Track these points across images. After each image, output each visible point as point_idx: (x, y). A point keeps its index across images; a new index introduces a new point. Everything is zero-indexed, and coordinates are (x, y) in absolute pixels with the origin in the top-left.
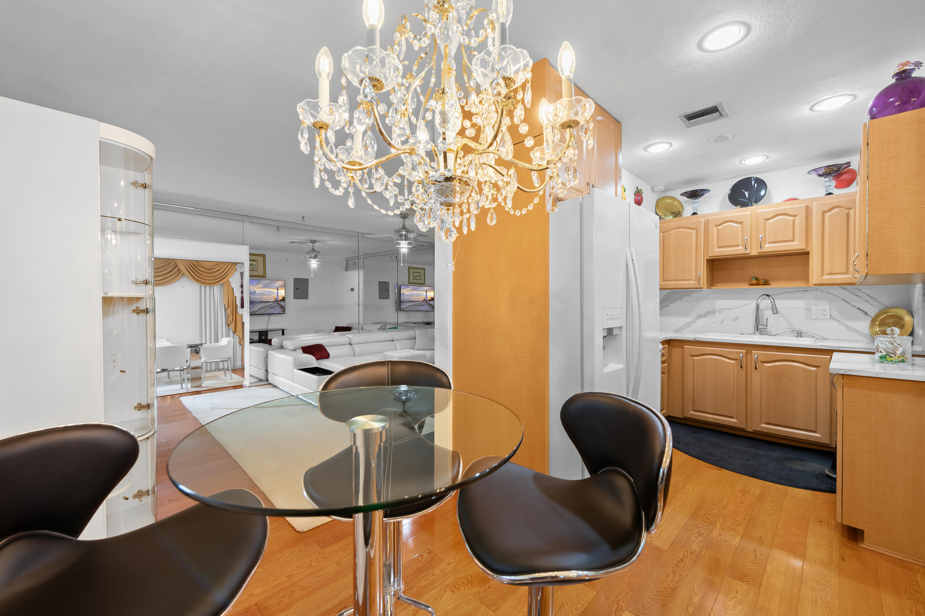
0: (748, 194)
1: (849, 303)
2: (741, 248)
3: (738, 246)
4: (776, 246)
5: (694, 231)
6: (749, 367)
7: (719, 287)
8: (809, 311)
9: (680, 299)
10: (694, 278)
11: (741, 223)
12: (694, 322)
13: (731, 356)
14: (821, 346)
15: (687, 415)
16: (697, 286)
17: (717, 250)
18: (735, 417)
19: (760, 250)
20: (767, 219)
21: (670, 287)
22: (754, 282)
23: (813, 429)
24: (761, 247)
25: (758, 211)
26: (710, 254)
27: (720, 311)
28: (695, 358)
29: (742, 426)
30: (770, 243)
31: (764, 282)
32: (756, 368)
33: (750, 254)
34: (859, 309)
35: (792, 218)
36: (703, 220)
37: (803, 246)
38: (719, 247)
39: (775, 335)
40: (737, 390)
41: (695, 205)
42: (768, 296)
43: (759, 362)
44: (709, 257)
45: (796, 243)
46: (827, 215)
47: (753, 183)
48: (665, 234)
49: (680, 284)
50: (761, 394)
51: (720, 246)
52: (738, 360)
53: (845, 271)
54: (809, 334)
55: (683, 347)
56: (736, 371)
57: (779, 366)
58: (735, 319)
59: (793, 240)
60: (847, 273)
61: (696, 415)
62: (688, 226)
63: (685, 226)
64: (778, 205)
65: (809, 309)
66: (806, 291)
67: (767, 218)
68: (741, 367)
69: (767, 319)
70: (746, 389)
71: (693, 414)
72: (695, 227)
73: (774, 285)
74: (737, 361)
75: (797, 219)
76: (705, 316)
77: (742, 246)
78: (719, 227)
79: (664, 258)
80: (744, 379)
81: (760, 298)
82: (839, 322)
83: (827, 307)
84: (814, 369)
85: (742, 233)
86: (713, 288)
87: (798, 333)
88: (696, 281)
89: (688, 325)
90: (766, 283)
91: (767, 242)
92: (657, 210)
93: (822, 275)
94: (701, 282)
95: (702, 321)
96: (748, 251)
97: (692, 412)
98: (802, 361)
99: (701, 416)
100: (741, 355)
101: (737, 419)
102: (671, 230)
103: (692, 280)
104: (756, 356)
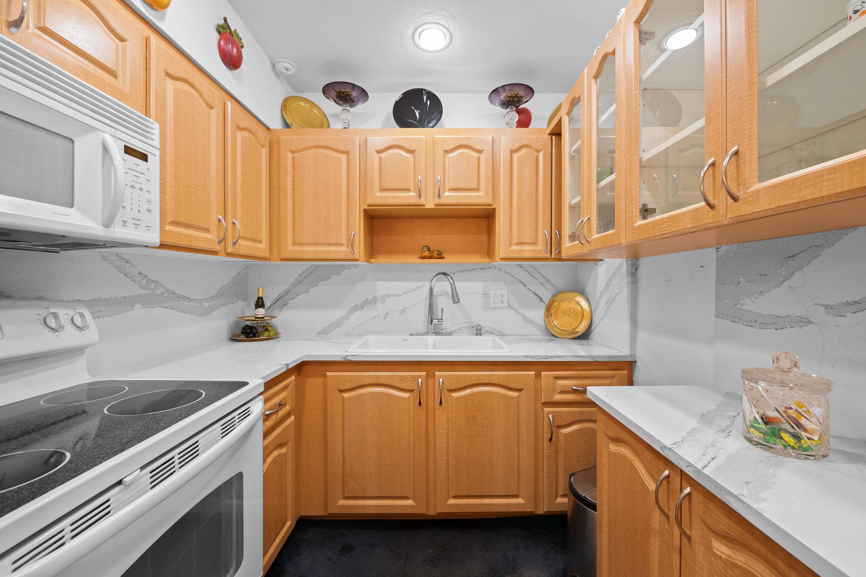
0: (419, 114)
1: (526, 286)
2: (412, 194)
3: (408, 190)
4: (458, 196)
5: (344, 157)
6: (431, 402)
7: (381, 260)
8: (487, 297)
9: (326, 280)
10: (344, 242)
11: (412, 152)
12: (347, 317)
13: (405, 386)
14: (526, 356)
15: (332, 510)
16: (350, 256)
17: (378, 194)
18: (411, 496)
19: (437, 201)
20: (447, 152)
21: (306, 256)
22: (426, 253)
23: (515, 493)
24: (439, 196)
25: (436, 136)
26: (370, 201)
27: (383, 299)
28: (346, 395)
29: (422, 510)
30: (451, 190)
31: (438, 255)
32: (441, 403)
33: (424, 205)
34: (535, 293)
35: (476, 155)
36: (357, 138)
37: (489, 201)
38: (383, 190)
39: (450, 334)
40: (414, 445)
41: (346, 116)
42: (445, 274)
43: (446, 391)
44: (369, 206)
45: (482, 194)
46: (516, 156)
47: (425, 98)
48: (296, 155)
49: (322, 250)
50: (448, 447)
51: (384, 187)
52: (415, 391)
53: (533, 241)
54: (487, 329)
55: (325, 376)
56: (412, 411)
57: (473, 395)
58: (403, 311)
59: (477, 190)
60: (535, 243)
61: (349, 507)
62: (334, 146)
63: (329, 145)
64: (459, 131)
65: (486, 295)
66: (483, 269)
67: (447, 148)
68: (420, 404)
69: (442, 309)
70: (427, 440)
71: (343, 506)
72: (346, 150)
73: (449, 259)
74: (413, 393)
75: (483, 156)
76: (362, 307)
77: (414, 192)
78: (382, 155)
79: (294, 200)
80: (424, 424)
81: (435, 278)
82: (516, 310)
83: (505, 292)
84: (516, 394)
85: (414, 170)
86: (373, 261)
87: (477, 330)
88: (348, 246)
89: (338, 323)
90: (440, 256)
91: (447, 188)
92: (284, 114)
93: (511, 245)
94: (356, 249)
95: (358, 316)
96: (422, 201)
97: (342, 502)
98: (501, 383)
99: (357, 507)
100: (420, 380)
101: (414, 499)
102: (305, 149)
103: (342, 245)
104: (441, 380)
